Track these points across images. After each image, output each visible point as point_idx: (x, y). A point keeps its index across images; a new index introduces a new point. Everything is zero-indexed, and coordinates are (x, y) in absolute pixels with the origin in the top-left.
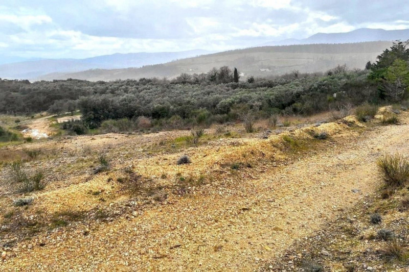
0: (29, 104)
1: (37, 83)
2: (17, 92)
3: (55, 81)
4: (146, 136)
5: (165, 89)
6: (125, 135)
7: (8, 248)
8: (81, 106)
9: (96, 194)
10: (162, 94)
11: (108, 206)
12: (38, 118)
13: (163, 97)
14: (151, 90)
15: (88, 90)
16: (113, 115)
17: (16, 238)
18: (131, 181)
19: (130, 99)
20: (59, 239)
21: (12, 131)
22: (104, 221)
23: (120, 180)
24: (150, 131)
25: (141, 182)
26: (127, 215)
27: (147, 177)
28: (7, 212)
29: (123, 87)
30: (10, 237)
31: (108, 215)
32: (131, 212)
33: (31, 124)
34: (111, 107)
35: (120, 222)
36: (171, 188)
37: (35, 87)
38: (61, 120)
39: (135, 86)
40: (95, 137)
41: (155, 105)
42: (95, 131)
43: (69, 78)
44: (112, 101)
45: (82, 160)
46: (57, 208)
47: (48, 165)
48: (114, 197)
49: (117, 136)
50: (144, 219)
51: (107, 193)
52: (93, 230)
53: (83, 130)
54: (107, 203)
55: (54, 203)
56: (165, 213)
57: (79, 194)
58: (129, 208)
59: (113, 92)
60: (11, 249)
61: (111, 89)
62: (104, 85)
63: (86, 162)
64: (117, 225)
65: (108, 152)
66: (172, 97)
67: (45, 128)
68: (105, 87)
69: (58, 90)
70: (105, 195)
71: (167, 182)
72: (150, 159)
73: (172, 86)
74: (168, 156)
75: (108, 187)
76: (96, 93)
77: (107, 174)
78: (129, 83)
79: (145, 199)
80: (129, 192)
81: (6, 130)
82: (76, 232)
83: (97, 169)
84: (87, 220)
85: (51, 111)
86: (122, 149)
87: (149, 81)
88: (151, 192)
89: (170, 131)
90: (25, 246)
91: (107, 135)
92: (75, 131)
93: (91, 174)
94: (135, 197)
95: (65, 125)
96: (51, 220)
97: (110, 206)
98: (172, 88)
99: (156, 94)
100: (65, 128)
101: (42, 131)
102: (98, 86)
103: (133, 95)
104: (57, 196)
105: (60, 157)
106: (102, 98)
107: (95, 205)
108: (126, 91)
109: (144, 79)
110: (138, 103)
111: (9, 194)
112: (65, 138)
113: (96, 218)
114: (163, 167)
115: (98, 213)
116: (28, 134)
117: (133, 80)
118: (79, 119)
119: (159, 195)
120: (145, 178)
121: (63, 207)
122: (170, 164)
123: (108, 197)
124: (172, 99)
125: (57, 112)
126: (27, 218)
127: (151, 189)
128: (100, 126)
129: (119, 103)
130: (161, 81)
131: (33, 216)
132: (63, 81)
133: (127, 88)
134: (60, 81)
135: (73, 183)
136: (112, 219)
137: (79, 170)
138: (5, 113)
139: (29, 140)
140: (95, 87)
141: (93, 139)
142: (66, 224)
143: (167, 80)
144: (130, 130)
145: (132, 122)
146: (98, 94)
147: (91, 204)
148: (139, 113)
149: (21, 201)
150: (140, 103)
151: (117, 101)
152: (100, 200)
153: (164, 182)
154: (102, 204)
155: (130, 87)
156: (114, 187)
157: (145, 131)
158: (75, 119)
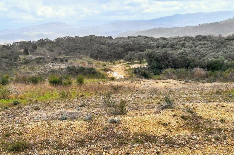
0: (112, 53)
1: (117, 38)
2: (105, 45)
3: (129, 37)
4: (201, 84)
5: (220, 44)
6: (182, 82)
7: (106, 150)
8: (147, 56)
9: (164, 124)
10: (217, 49)
11: (174, 135)
12: (117, 64)
13: (218, 52)
14: (206, 45)
15: (152, 45)
16: (172, 65)
17: (110, 145)
18: (193, 120)
19: (186, 53)
20: (139, 152)
21: (101, 72)
22: (172, 147)
23: (183, 117)
24: (205, 81)
25: (202, 122)
26: (190, 146)
27: (206, 118)
28: (104, 126)
29: (181, 42)
30: (107, 143)
31: (174, 143)
32: (194, 144)
33: (113, 68)
34: (171, 59)
35: (184, 150)
36: (230, 132)
37: (116, 42)
38: (133, 66)
39: (191, 42)
40: (158, 81)
41: (210, 59)
42: (158, 77)
43: (139, 35)
44: (172, 54)
45: (151, 98)
46: (136, 129)
47: (127, 98)
48: (179, 129)
49: (175, 82)
50: (205, 152)
51: (173, 125)
52: (163, 151)
53: (149, 75)
54: (173, 133)
55: (134, 125)
56: (225, 151)
57: (151, 122)
58: (192, 141)
59: (172, 46)
60: (108, 152)
61: (170, 44)
62: (165, 40)
63: (154, 99)
64: (182, 152)
65: (170, 94)
66: (226, 52)
67: (122, 71)
68: (166, 42)
69: (131, 44)
70: (171, 127)
71: (226, 126)
72: (208, 104)
73: (227, 42)
74: (225, 104)
75: (173, 121)
76: (158, 47)
77: (172, 111)
78: (186, 39)
79: (205, 137)
80: (191, 128)
81: (98, 71)
82: (151, 150)
83: (164, 105)
84: (158, 143)
85: (126, 59)
86: (182, 93)
87: (205, 37)
88: (210, 131)
89: (224, 82)
90: (116, 152)
91: (167, 80)
92: (143, 75)
93: (159, 109)
94: (197, 133)
95: (136, 70)
96: (133, 137)
97: (176, 136)
98: (227, 44)
99: (211, 49)
100: (135, 73)
101: (120, 73)
102: (161, 41)
103: (189, 50)
104: (136, 121)
105: (134, 93)
106: (164, 51)
107: (163, 133)
108: (183, 46)
109: (200, 36)
110: (194, 57)
111: (104, 114)
112: (136, 80)
113: (165, 143)
114: (221, 112)
115: (166, 139)
116: (111, 75)
117: (190, 37)
118: (146, 67)
119: (219, 135)
120: (205, 119)
121: (141, 130)
122: (227, 111)
123: (174, 129)
124: (227, 54)
125: (130, 60)
126: (117, 132)
127: (211, 130)
128: (162, 73)
129: (177, 55)
130: (216, 37)
131: (120, 132)
132: (134, 37)
133: (184, 43)
134: (132, 37)
135: (146, 114)
136: (177, 146)
137: (150, 105)
138: (97, 59)
139: (113, 79)
140: (158, 42)
141: (157, 83)
142: (143, 143)
143: (222, 36)
144: (187, 78)
145: (189, 72)
146: (160, 48)
147: (160, 131)
148: (194, 64)
149: (113, 119)
150: (196, 56)
151: (176, 54)
152: (167, 130)
153: (223, 125)
154: (169, 134)
155: (187, 43)
156: (178, 122)
157: (201, 81)
158: (142, 66)
